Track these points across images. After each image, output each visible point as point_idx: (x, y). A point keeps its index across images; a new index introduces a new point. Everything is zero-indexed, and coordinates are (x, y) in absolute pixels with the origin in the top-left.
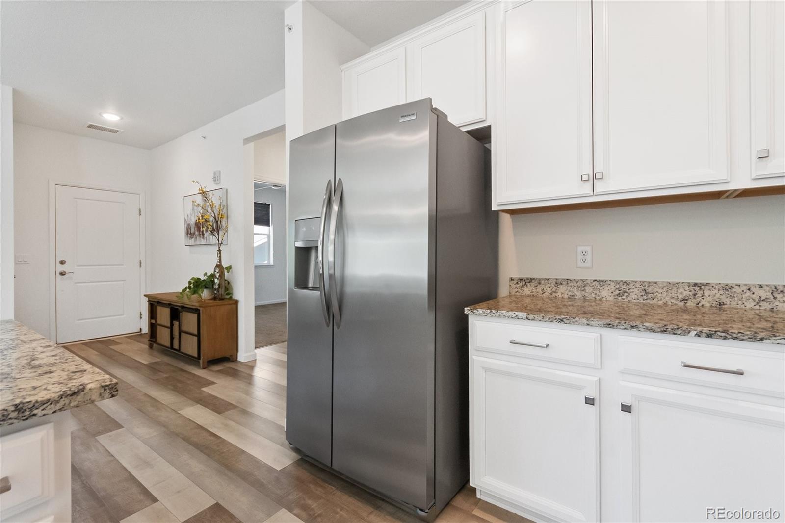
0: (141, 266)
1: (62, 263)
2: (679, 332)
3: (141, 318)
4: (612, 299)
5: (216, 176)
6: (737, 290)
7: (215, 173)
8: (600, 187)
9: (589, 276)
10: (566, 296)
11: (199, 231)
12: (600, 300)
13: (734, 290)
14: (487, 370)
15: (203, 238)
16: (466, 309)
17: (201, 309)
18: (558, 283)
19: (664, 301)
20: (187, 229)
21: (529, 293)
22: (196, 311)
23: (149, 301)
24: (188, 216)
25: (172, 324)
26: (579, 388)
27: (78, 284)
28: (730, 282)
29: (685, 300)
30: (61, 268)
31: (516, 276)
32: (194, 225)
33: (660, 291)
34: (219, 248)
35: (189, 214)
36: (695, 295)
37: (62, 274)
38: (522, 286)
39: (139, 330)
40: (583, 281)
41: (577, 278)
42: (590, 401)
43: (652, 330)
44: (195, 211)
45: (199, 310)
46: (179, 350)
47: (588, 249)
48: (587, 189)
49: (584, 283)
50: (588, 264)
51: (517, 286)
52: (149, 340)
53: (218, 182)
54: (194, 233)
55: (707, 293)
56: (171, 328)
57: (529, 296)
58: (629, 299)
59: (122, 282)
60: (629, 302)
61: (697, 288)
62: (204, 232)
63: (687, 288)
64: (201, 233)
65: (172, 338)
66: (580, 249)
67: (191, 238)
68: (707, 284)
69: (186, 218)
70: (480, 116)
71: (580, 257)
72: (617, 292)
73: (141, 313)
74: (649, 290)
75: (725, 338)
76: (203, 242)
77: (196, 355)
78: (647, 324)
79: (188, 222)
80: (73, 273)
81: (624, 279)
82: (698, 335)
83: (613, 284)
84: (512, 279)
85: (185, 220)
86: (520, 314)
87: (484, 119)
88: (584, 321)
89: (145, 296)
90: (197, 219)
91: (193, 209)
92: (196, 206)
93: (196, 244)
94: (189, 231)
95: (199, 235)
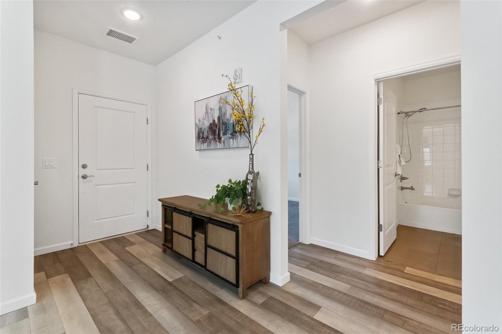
0: (148, 170)
1: (84, 167)
3: (148, 216)
5: (238, 74)
7: (236, 71)
11: (215, 135)
15: (220, 142)
17: (240, 226)
20: (199, 134)
22: (233, 227)
23: (163, 205)
24: (199, 120)
25: (194, 236)
27: (98, 187)
30: (83, 172)
32: (207, 129)
34: (251, 151)
35: (201, 119)
37: (84, 177)
39: (146, 227)
44: (209, 114)
45: (238, 227)
46: (205, 267)
52: (163, 245)
53: (240, 80)
54: (207, 137)
56: (193, 238)
59: (134, 184)
62: (221, 135)
64: (217, 137)
65: (194, 250)
67: (203, 142)
69: (198, 123)
73: (148, 211)
77: (234, 281)
79: (200, 127)
80: (93, 176)
85: (196, 124)
89: (159, 200)
90: (212, 123)
91: (206, 113)
92: (211, 109)
93: (210, 148)
94: (201, 135)
95: (215, 139)
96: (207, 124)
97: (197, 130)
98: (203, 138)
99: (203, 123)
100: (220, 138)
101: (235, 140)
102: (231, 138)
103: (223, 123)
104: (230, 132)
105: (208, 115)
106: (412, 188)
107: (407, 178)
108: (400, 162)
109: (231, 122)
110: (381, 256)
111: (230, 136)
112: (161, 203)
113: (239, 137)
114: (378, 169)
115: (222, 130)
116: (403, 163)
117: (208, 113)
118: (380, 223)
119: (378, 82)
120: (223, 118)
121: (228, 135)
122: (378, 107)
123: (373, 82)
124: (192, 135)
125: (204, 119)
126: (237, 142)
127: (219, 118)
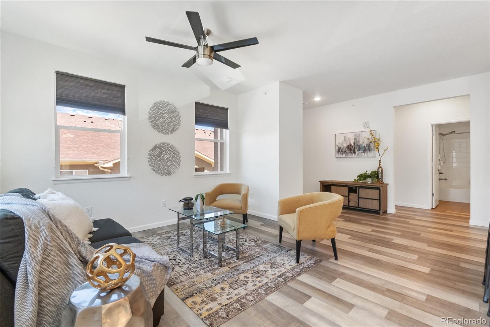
15: (355, 154)
17: (381, 187)
20: (339, 150)
22: (377, 188)
23: (322, 184)
24: (339, 143)
32: (345, 148)
34: (380, 159)
46: (357, 207)
54: (346, 152)
56: (348, 196)
64: (353, 152)
65: (349, 201)
67: (342, 154)
76: (355, 156)
79: (339, 147)
85: (336, 145)
89: (319, 181)
90: (349, 145)
91: (344, 140)
92: (348, 138)
93: (347, 157)
94: (341, 151)
95: (351, 153)
96: (345, 145)
97: (337, 148)
98: (342, 151)
99: (342, 145)
100: (355, 152)
101: (365, 154)
102: (363, 153)
103: (357, 146)
104: (362, 150)
105: (346, 142)
106: (446, 179)
107: (443, 173)
108: (440, 163)
109: (363, 145)
110: (433, 208)
111: (362, 151)
112: (320, 183)
113: (369, 152)
114: (432, 167)
115: (357, 149)
116: (442, 164)
117: (346, 140)
118: (433, 192)
119: (432, 126)
120: (357, 143)
121: (361, 151)
122: (432, 136)
123: (430, 125)
124: (333, 150)
125: (342, 143)
126: (367, 155)
127: (354, 143)
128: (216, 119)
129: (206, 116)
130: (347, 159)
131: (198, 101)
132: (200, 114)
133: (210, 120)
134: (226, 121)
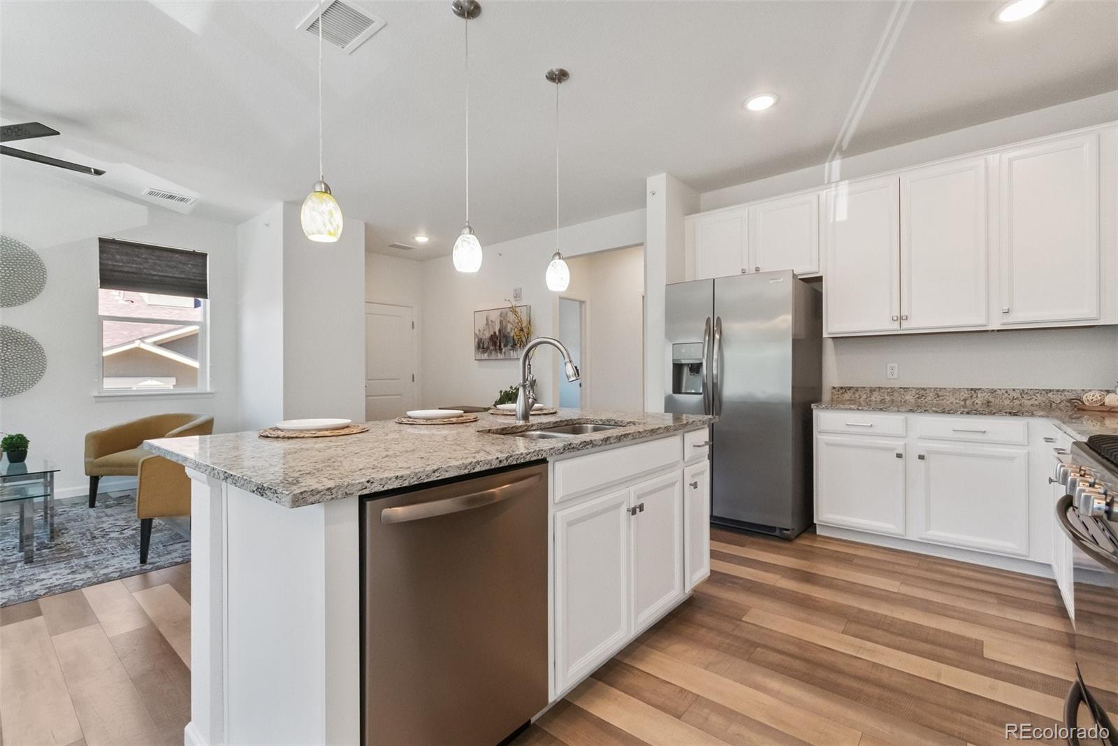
0: (414, 381)
2: (952, 412)
4: (913, 401)
5: (517, 293)
6: (998, 392)
7: (515, 290)
8: (905, 325)
9: (896, 385)
10: (878, 400)
11: (495, 345)
12: (904, 402)
13: (997, 393)
14: (827, 444)
15: (501, 353)
16: (812, 405)
18: (872, 390)
19: (950, 401)
20: (479, 344)
21: (848, 398)
24: (479, 330)
26: (892, 450)
28: (995, 387)
29: (965, 400)
31: (837, 385)
32: (487, 340)
33: (948, 394)
35: (481, 329)
36: (971, 396)
38: (842, 393)
40: (891, 388)
41: (887, 386)
42: (899, 456)
43: (936, 412)
44: (490, 326)
47: (895, 365)
48: (896, 326)
49: (893, 390)
50: (895, 376)
51: (838, 393)
53: (519, 299)
54: (488, 348)
55: (979, 396)
57: (848, 400)
58: (926, 400)
59: (400, 396)
60: (926, 402)
61: (973, 392)
62: (502, 347)
63: (966, 392)
64: (497, 348)
66: (889, 365)
67: (484, 352)
68: (980, 389)
69: (477, 333)
70: (814, 269)
71: (889, 371)
72: (918, 396)
74: (940, 394)
75: (976, 414)
76: (500, 356)
78: (934, 409)
79: (480, 337)
81: (922, 387)
82: (962, 413)
83: (914, 390)
84: (834, 388)
85: (475, 334)
86: (853, 406)
87: (817, 270)
88: (896, 409)
90: (493, 334)
91: (486, 324)
92: (492, 321)
93: (490, 358)
94: (481, 345)
95: (496, 350)
96: (487, 335)
97: (477, 340)
98: (483, 348)
99: (483, 334)
100: (501, 349)
103: (504, 336)
104: (510, 345)
105: (488, 326)
109: (512, 335)
111: (510, 348)
115: (503, 342)
120: (503, 331)
121: (508, 347)
124: (471, 344)
125: (484, 330)
126: (517, 354)
127: (500, 330)
128: (167, 276)
129: (136, 268)
130: (492, 362)
131: (108, 235)
132: (115, 264)
133: (150, 277)
134: (202, 280)
